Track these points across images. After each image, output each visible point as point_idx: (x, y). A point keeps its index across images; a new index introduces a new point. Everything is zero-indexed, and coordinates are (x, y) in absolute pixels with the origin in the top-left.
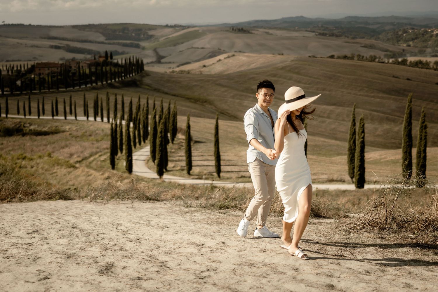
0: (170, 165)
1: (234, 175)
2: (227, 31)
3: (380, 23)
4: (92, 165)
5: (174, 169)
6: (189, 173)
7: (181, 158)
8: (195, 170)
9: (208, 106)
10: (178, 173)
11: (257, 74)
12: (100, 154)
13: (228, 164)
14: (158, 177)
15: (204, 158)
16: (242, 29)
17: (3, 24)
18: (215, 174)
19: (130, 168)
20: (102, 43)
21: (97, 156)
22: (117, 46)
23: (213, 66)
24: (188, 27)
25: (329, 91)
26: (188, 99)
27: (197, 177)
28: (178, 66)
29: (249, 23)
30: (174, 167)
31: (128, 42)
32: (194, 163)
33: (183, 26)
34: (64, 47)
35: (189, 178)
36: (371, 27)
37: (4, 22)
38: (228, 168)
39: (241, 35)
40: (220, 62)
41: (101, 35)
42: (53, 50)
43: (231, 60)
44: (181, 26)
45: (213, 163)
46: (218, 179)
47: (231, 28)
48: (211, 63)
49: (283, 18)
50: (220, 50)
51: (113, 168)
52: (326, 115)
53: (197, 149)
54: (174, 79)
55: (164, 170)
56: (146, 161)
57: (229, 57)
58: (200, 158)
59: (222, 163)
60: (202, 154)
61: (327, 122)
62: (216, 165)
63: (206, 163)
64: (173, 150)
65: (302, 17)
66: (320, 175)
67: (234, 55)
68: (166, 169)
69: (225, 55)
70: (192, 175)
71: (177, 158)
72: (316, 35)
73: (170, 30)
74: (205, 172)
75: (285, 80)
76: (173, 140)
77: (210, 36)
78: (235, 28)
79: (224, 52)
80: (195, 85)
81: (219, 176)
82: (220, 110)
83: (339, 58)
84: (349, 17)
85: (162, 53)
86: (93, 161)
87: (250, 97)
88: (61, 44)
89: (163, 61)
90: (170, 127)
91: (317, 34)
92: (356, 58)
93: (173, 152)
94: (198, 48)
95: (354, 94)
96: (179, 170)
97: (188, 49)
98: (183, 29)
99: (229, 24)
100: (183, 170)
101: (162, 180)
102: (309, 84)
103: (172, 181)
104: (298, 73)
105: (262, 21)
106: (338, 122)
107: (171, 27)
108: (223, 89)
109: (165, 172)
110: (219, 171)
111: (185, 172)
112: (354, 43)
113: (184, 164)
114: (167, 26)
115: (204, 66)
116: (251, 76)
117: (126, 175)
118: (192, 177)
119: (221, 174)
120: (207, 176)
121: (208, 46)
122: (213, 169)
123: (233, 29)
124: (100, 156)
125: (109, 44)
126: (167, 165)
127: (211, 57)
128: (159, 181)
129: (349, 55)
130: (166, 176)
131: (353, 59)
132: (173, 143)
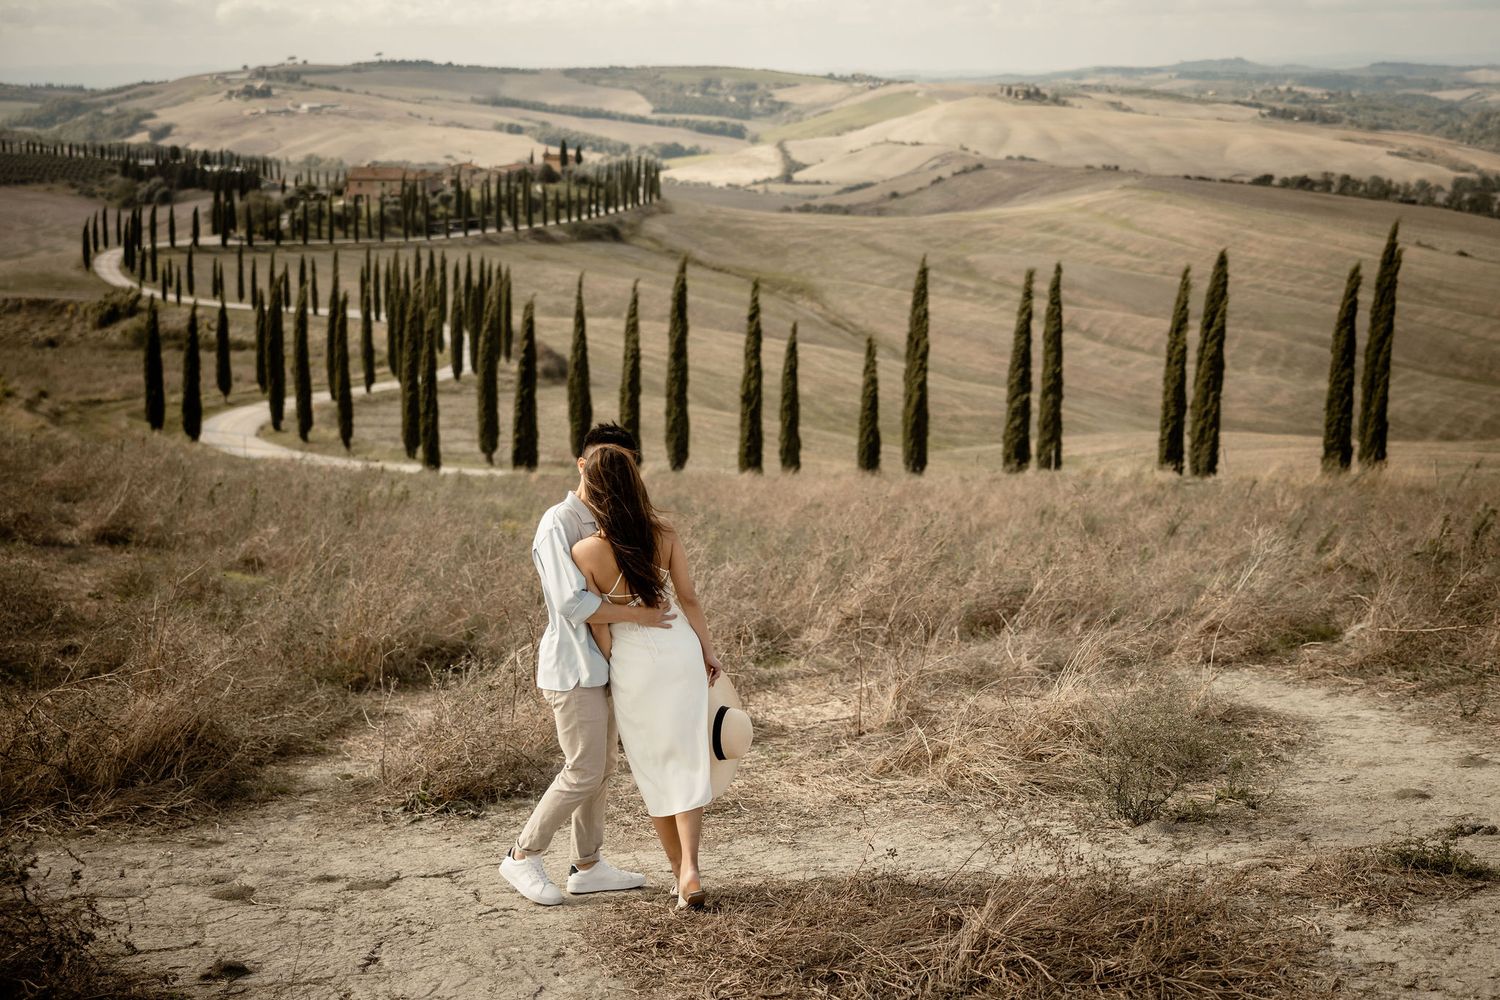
2: (993, 95)
3: (1473, 85)
16: (1037, 93)
17: (376, 59)
20: (641, 120)
22: (681, 130)
31: (714, 119)
34: (533, 128)
36: (1445, 95)
37: (379, 54)
39: (1032, 108)
41: (639, 98)
42: (504, 137)
44: (870, 78)
47: (1005, 88)
50: (966, 149)
72: (1264, 115)
73: (837, 88)
77: (941, 108)
78: (1014, 89)
88: (527, 120)
89: (798, 176)
91: (1266, 112)
94: (904, 144)
97: (876, 144)
98: (871, 88)
107: (843, 79)
112: (1368, 142)
114: (830, 78)
121: (930, 138)
123: (1009, 91)
125: (661, 123)
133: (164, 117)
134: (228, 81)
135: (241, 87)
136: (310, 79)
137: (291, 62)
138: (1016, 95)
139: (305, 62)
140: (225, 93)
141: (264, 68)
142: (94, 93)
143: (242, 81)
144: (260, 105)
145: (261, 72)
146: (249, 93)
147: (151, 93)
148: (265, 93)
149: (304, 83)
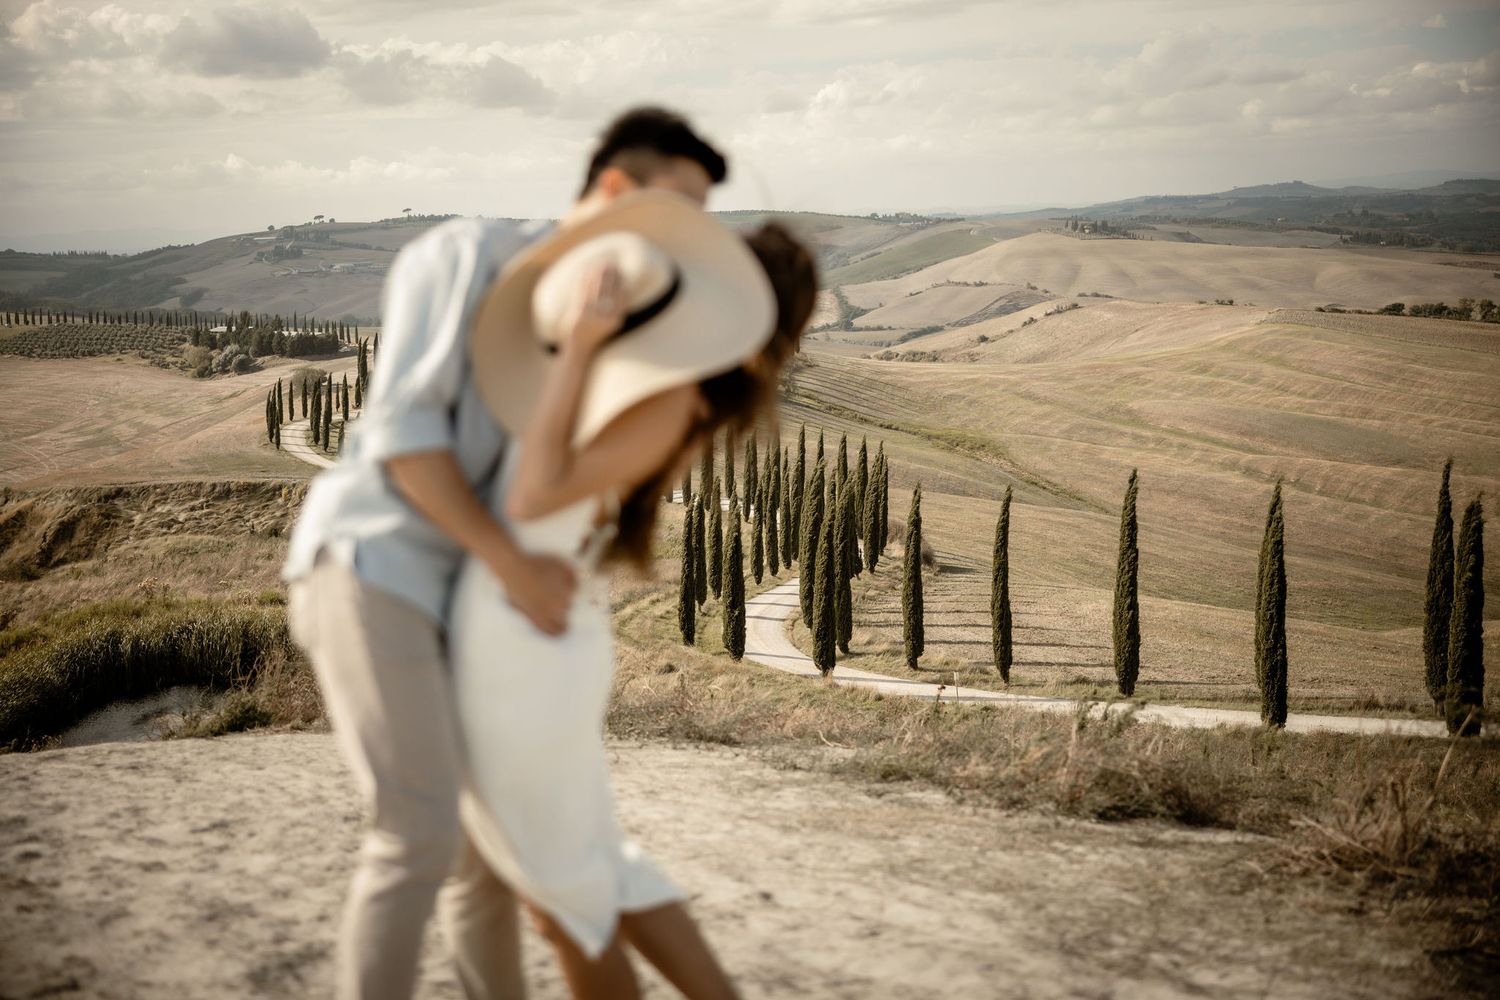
0: (859, 637)
1: (1052, 676)
2: (1057, 230)
4: (626, 630)
5: (870, 648)
6: (913, 664)
7: (892, 617)
8: (933, 655)
9: (989, 460)
10: (880, 662)
11: (1146, 364)
12: (654, 596)
13: (1036, 639)
14: (819, 672)
15: (965, 618)
16: (1104, 224)
17: (405, 215)
18: (995, 671)
19: (736, 643)
21: (645, 602)
23: (1010, 339)
24: (939, 221)
25: (1382, 419)
26: (929, 437)
27: (937, 676)
28: (904, 340)
29: (1128, 206)
30: (869, 643)
32: (929, 634)
33: (922, 219)
35: (912, 679)
37: (408, 210)
38: (1037, 653)
39: (1101, 243)
40: (1034, 326)
43: (1064, 320)
44: (915, 218)
45: (988, 635)
46: (1003, 684)
47: (1070, 222)
48: (1005, 329)
49: (1237, 190)
50: (1034, 288)
51: (689, 638)
52: (1368, 496)
53: (944, 592)
54: (887, 378)
55: (838, 651)
56: (789, 622)
57: (1059, 311)
58: (952, 619)
59: (1016, 635)
60: (960, 607)
61: (1372, 519)
62: (995, 642)
63: (968, 634)
64: (872, 593)
65: (1298, 184)
66: (1334, 685)
67: (1075, 306)
68: (845, 649)
69: (1050, 307)
70: (922, 669)
71: (881, 617)
72: (1345, 241)
73: (884, 228)
74: (964, 661)
75: (1235, 383)
76: (873, 561)
77: (1001, 247)
78: (1080, 223)
79: (1046, 296)
80: (951, 397)
81: (1005, 675)
82: (1026, 475)
83: (1417, 312)
84: (1459, 181)
85: (855, 301)
86: (632, 617)
87: (1122, 434)
89: (857, 322)
90: (866, 523)
91: (1347, 237)
92: (1477, 314)
93: (872, 599)
94: (967, 284)
95: (1465, 430)
96: (884, 652)
97: (936, 286)
98: (920, 228)
99: (1065, 210)
100: (896, 654)
101: (828, 680)
102: (1314, 397)
103: (861, 684)
104: (1280, 362)
105: (1167, 199)
106: (1410, 520)
107: (886, 220)
108: (1038, 410)
109: (841, 658)
110: (1005, 660)
111: (903, 659)
112: (1470, 265)
113: (899, 634)
114: (873, 217)
115: (984, 339)
116: (1128, 371)
117: (726, 661)
118: (923, 676)
119: (1013, 671)
120: (966, 675)
121: (995, 278)
122: (987, 654)
123: (1075, 227)
124: (653, 602)
126: (848, 635)
127: (1004, 311)
128: (819, 684)
129: (1453, 302)
130: (840, 671)
131: (1468, 318)
132: (872, 570)
133: (195, 281)
134: (256, 244)
135: (272, 248)
136: (339, 238)
137: (317, 221)
138: (1083, 230)
139: (332, 220)
140: (254, 255)
141: (292, 227)
142: (124, 259)
143: (270, 243)
144: (292, 267)
145: (289, 232)
146: (280, 255)
147: (178, 258)
148: (296, 254)
149: (334, 243)
